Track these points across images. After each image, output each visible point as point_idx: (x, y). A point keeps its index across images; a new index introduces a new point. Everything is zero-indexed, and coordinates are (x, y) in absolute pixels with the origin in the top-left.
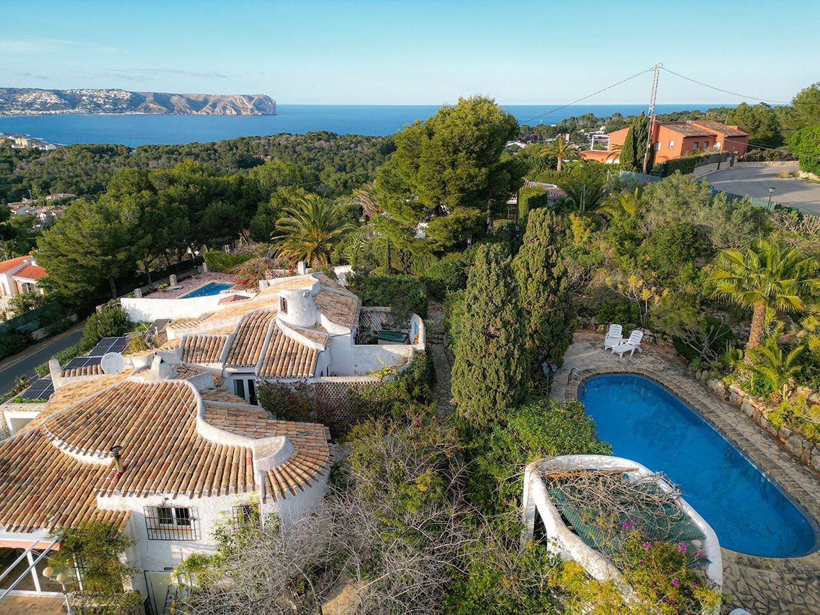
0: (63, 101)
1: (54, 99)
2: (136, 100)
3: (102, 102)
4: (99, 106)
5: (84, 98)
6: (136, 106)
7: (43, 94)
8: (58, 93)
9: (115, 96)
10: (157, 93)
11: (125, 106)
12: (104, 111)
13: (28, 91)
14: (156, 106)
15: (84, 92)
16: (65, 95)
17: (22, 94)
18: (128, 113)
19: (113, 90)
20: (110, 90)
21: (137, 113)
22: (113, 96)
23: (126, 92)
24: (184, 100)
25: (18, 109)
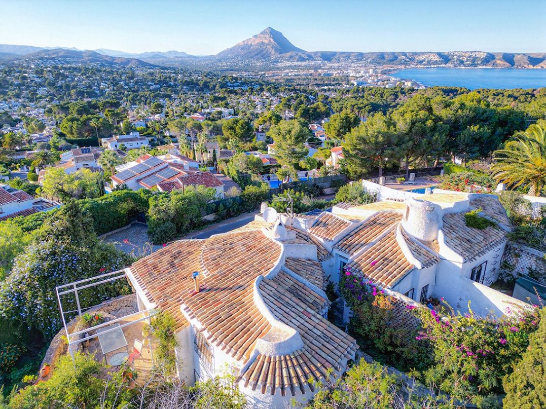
0: (441, 59)
1: (437, 58)
2: (489, 58)
3: (465, 60)
4: (462, 62)
5: (455, 57)
6: (488, 62)
7: (431, 56)
8: (440, 55)
9: (475, 55)
10: (506, 53)
11: (480, 62)
12: (465, 66)
13: (423, 53)
14: (502, 62)
15: (456, 53)
16: (444, 55)
17: (419, 56)
18: (480, 67)
19: (475, 51)
20: (473, 52)
21: (487, 67)
22: (474, 55)
23: (484, 53)
24: (526, 58)
25: (414, 65)
